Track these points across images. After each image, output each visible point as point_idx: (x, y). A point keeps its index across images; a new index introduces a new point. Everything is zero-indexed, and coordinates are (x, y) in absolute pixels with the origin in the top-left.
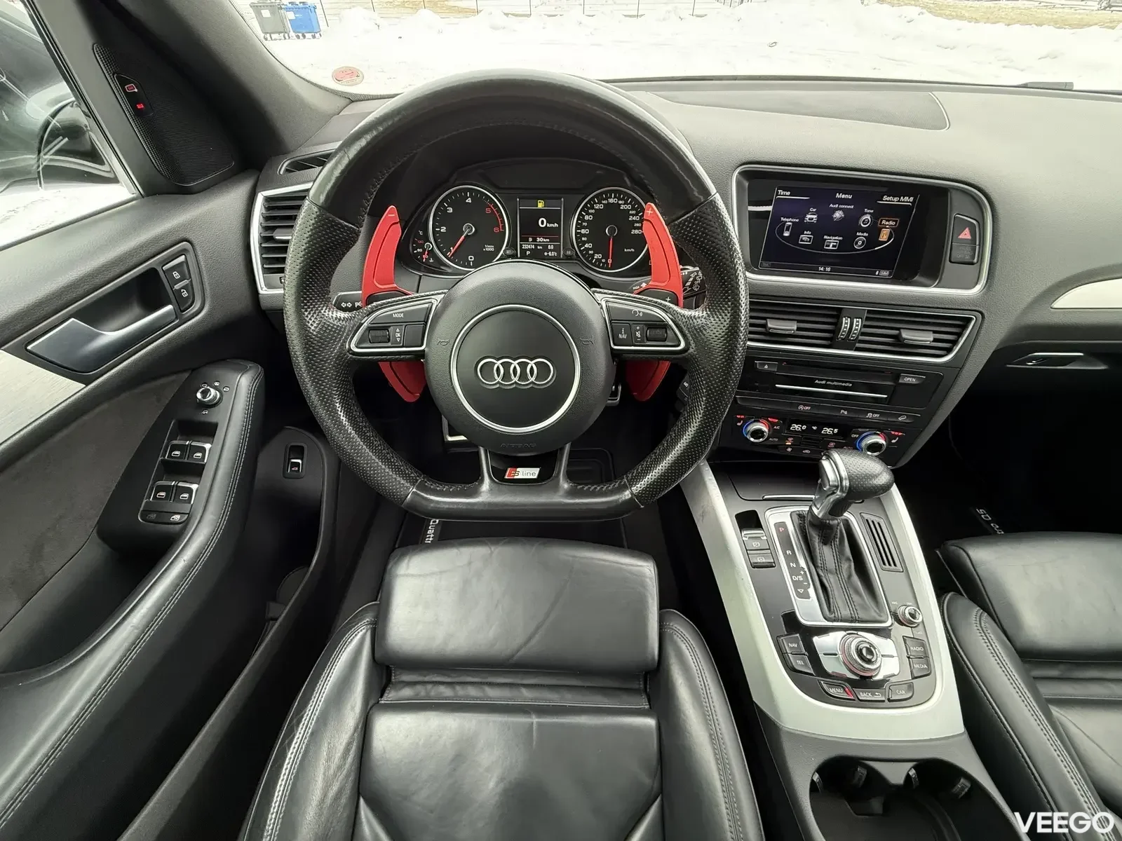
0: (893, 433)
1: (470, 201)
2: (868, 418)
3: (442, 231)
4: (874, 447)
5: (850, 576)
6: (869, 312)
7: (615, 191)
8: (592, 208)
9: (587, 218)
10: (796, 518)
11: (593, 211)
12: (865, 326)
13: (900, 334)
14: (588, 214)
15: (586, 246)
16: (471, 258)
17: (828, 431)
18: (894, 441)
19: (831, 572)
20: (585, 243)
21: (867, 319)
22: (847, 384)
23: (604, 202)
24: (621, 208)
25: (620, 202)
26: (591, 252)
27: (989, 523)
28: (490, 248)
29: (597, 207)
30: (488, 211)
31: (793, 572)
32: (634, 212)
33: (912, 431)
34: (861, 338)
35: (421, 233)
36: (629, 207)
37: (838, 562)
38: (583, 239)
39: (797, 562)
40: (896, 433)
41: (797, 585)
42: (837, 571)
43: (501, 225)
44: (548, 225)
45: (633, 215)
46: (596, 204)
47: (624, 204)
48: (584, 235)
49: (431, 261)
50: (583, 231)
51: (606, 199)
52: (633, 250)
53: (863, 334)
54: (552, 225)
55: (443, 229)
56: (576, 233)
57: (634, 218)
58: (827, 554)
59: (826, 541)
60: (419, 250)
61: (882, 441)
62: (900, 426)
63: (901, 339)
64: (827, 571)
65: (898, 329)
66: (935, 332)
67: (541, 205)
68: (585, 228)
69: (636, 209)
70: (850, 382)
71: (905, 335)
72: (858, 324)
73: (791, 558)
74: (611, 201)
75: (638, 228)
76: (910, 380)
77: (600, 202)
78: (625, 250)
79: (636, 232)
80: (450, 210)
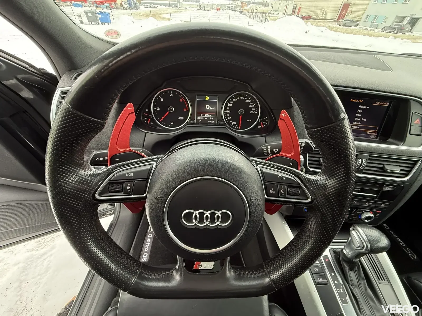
0: (377, 211)
1: (172, 96)
2: (366, 205)
3: (157, 109)
5: (366, 290)
6: (370, 156)
7: (243, 94)
8: (232, 101)
9: (229, 105)
10: (332, 253)
11: (232, 102)
12: (368, 163)
13: (384, 167)
14: (230, 103)
15: (229, 118)
16: (172, 123)
18: (377, 215)
19: (356, 286)
20: (228, 117)
21: (369, 159)
22: (358, 190)
23: (238, 98)
24: (246, 101)
25: (245, 98)
26: (231, 121)
27: (389, 230)
28: (181, 118)
29: (234, 100)
30: (181, 100)
31: (337, 286)
32: (252, 103)
33: (385, 211)
34: (366, 168)
35: (147, 110)
36: (249, 101)
37: (359, 279)
38: (227, 115)
39: (337, 280)
40: (379, 212)
41: (340, 295)
42: (359, 287)
43: (187, 107)
44: (210, 108)
45: (251, 105)
46: (234, 99)
47: (247, 100)
48: (228, 113)
49: (152, 124)
50: (227, 111)
52: (251, 121)
53: (367, 166)
54: (212, 108)
55: (158, 109)
56: (224, 112)
57: (252, 106)
58: (352, 275)
59: (351, 269)
60: (145, 118)
61: (372, 215)
63: (385, 169)
64: (353, 285)
65: (383, 164)
67: (207, 98)
68: (228, 110)
69: (253, 102)
70: (359, 189)
71: (387, 167)
72: (365, 162)
73: (335, 278)
74: (241, 98)
75: (253, 111)
76: (388, 189)
77: (236, 98)
78: (247, 121)
79: (253, 112)
80: (162, 100)
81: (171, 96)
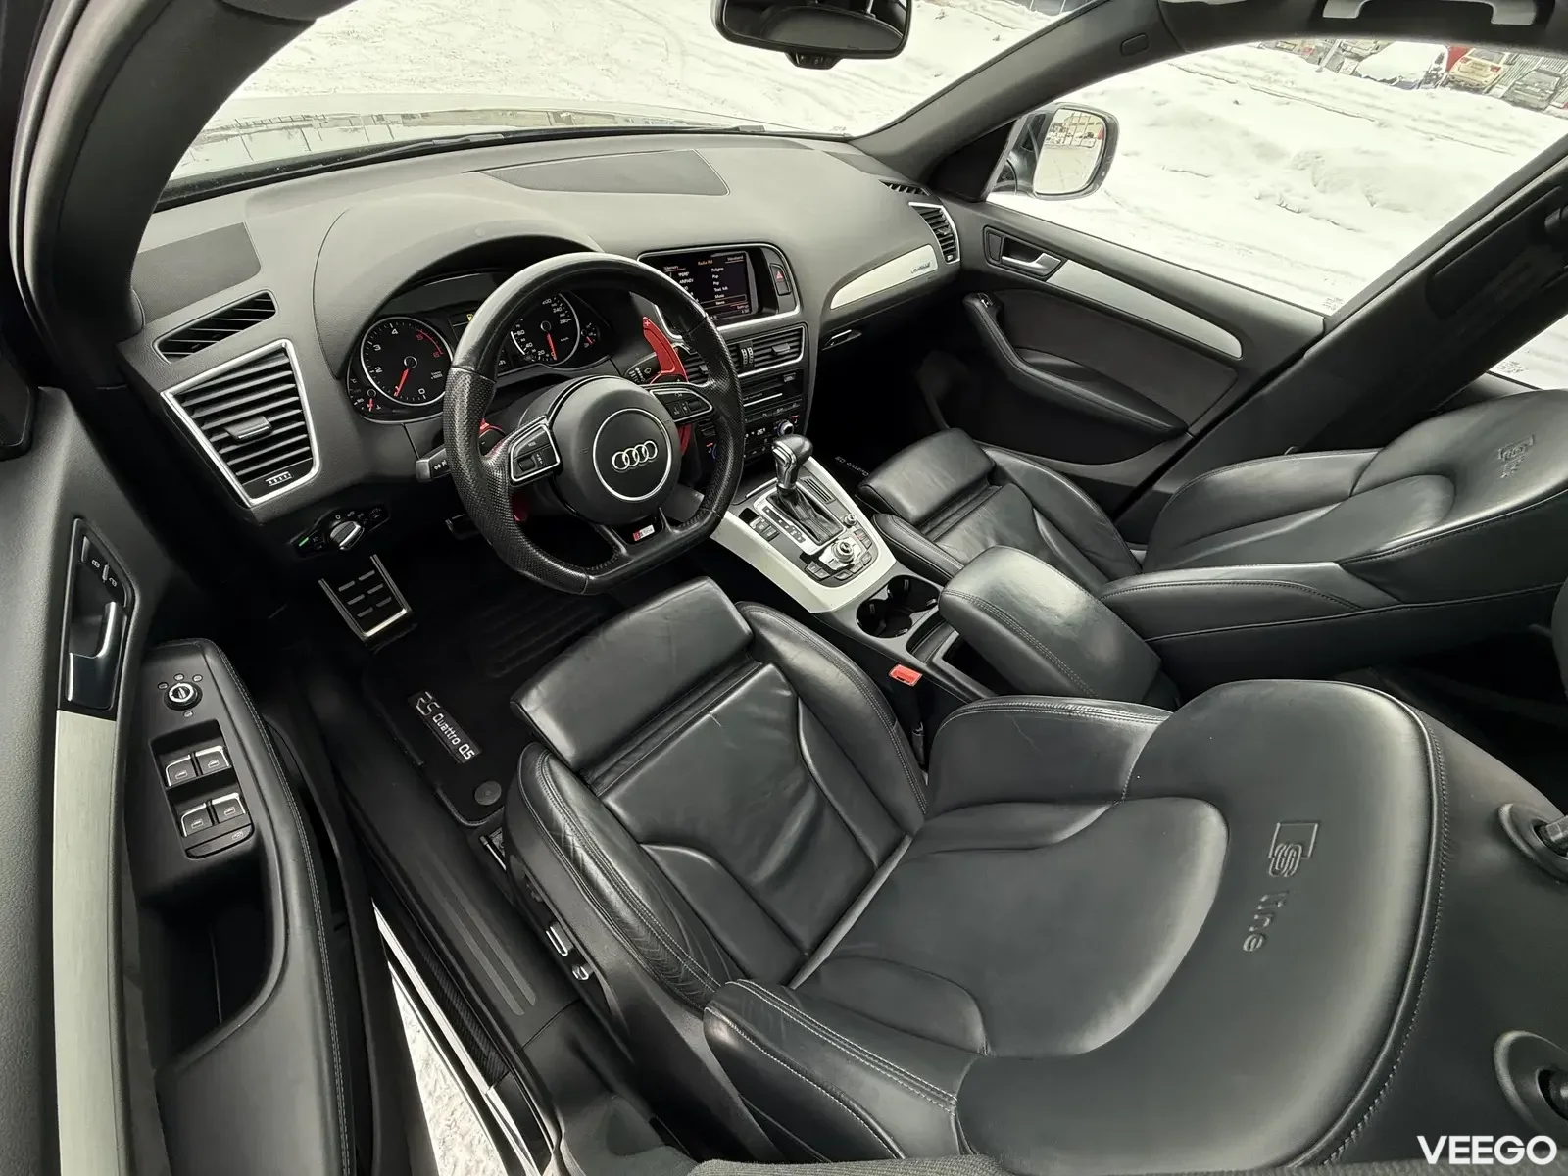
0: (793, 417)
1: (396, 332)
2: (779, 413)
3: (377, 372)
4: (789, 431)
5: (816, 516)
6: (753, 341)
10: (771, 500)
12: (754, 351)
13: (774, 350)
15: (528, 346)
16: (422, 391)
17: (760, 432)
18: (796, 422)
19: (806, 519)
20: (525, 343)
21: (754, 346)
22: (760, 395)
24: (543, 303)
26: (534, 351)
27: (845, 463)
28: (437, 375)
30: (420, 338)
31: (790, 530)
32: (555, 304)
33: (801, 411)
34: (756, 360)
35: (354, 381)
36: (549, 301)
37: (807, 512)
38: (522, 340)
39: (787, 525)
40: (795, 416)
41: (795, 536)
42: (809, 518)
43: (439, 348)
45: (556, 307)
48: (522, 336)
49: (379, 408)
50: (519, 333)
52: (568, 339)
53: (755, 357)
55: (380, 370)
56: (515, 336)
57: (558, 310)
58: (798, 509)
59: (795, 503)
60: (359, 401)
61: (791, 425)
62: (794, 411)
63: (776, 353)
64: (804, 520)
65: (772, 347)
66: (789, 342)
67: (471, 319)
68: (520, 330)
69: (555, 301)
70: (761, 393)
71: (776, 349)
72: (750, 350)
73: (784, 524)
75: (563, 318)
76: (789, 379)
78: (562, 340)
79: (563, 321)
80: (377, 348)
81: (392, 334)
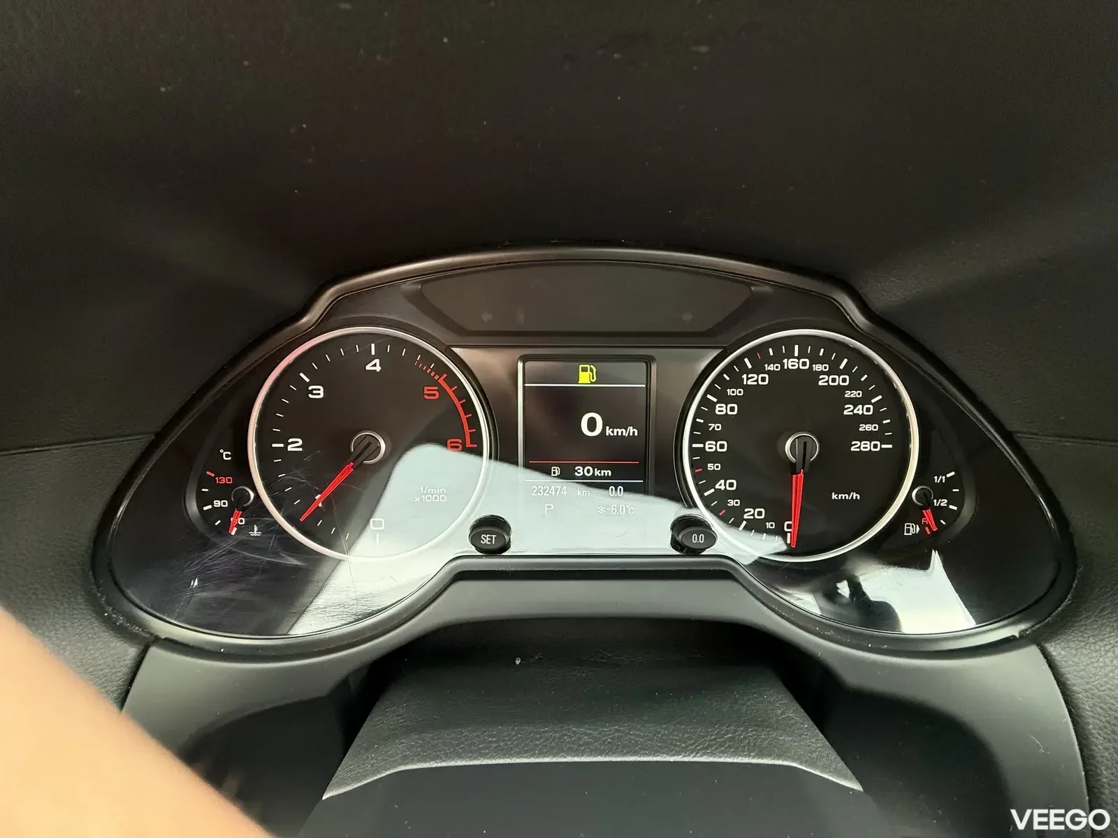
1: (378, 368)
3: (290, 448)
7: (804, 341)
8: (737, 383)
9: (721, 409)
11: (739, 392)
14: (725, 399)
15: (721, 485)
20: (715, 477)
23: (771, 367)
24: (820, 383)
25: (818, 367)
26: (732, 503)
29: (751, 380)
30: (430, 392)
32: (857, 394)
35: (226, 455)
36: (841, 380)
38: (711, 467)
43: (467, 431)
44: (609, 432)
45: (855, 402)
46: (748, 372)
47: (828, 374)
48: (715, 457)
50: (710, 446)
51: (778, 359)
52: (855, 495)
54: (619, 431)
55: (293, 445)
56: (693, 452)
57: (859, 410)
60: (217, 503)
67: (586, 378)
68: (715, 436)
69: (863, 386)
74: (791, 364)
75: (869, 436)
77: (758, 369)
78: (834, 496)
79: (866, 446)
80: (319, 392)
81: (368, 367)
